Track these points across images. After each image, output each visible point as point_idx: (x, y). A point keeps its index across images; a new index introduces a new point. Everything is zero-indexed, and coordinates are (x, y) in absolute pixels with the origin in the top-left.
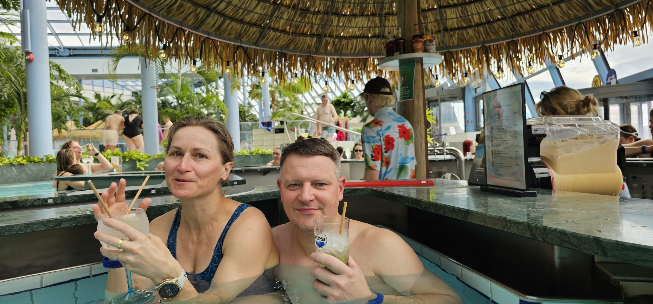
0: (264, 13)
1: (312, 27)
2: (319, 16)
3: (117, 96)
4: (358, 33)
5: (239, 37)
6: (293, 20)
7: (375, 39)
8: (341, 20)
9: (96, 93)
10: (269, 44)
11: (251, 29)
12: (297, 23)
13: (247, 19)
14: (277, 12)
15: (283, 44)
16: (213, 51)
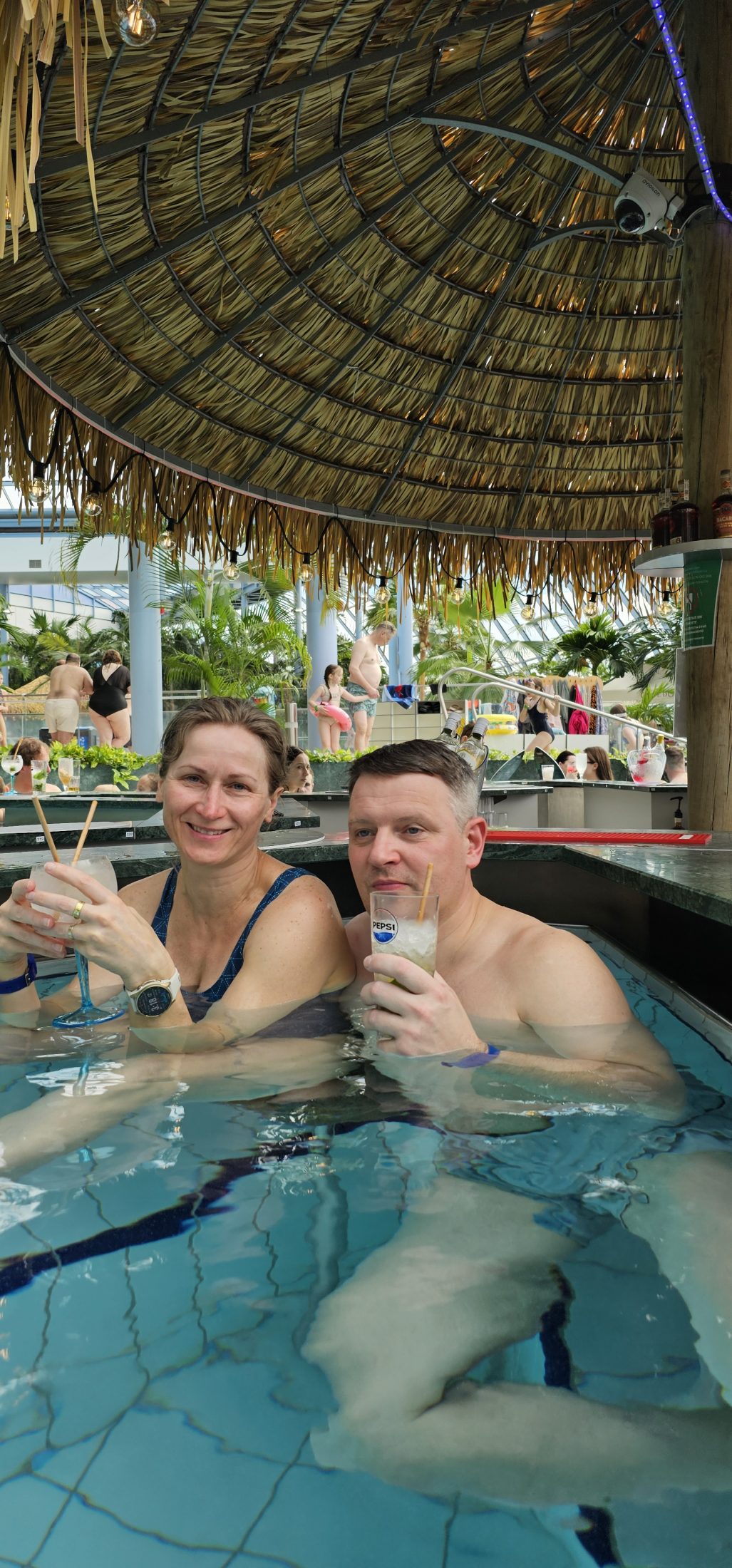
0: (387, 444)
1: (499, 471)
2: (515, 446)
3: (82, 621)
4: (608, 484)
5: (331, 499)
6: (454, 457)
7: (649, 497)
8: (567, 455)
9: (36, 614)
10: (399, 513)
11: (360, 479)
12: (464, 463)
13: (351, 457)
14: (418, 439)
15: (432, 510)
16: (274, 530)
